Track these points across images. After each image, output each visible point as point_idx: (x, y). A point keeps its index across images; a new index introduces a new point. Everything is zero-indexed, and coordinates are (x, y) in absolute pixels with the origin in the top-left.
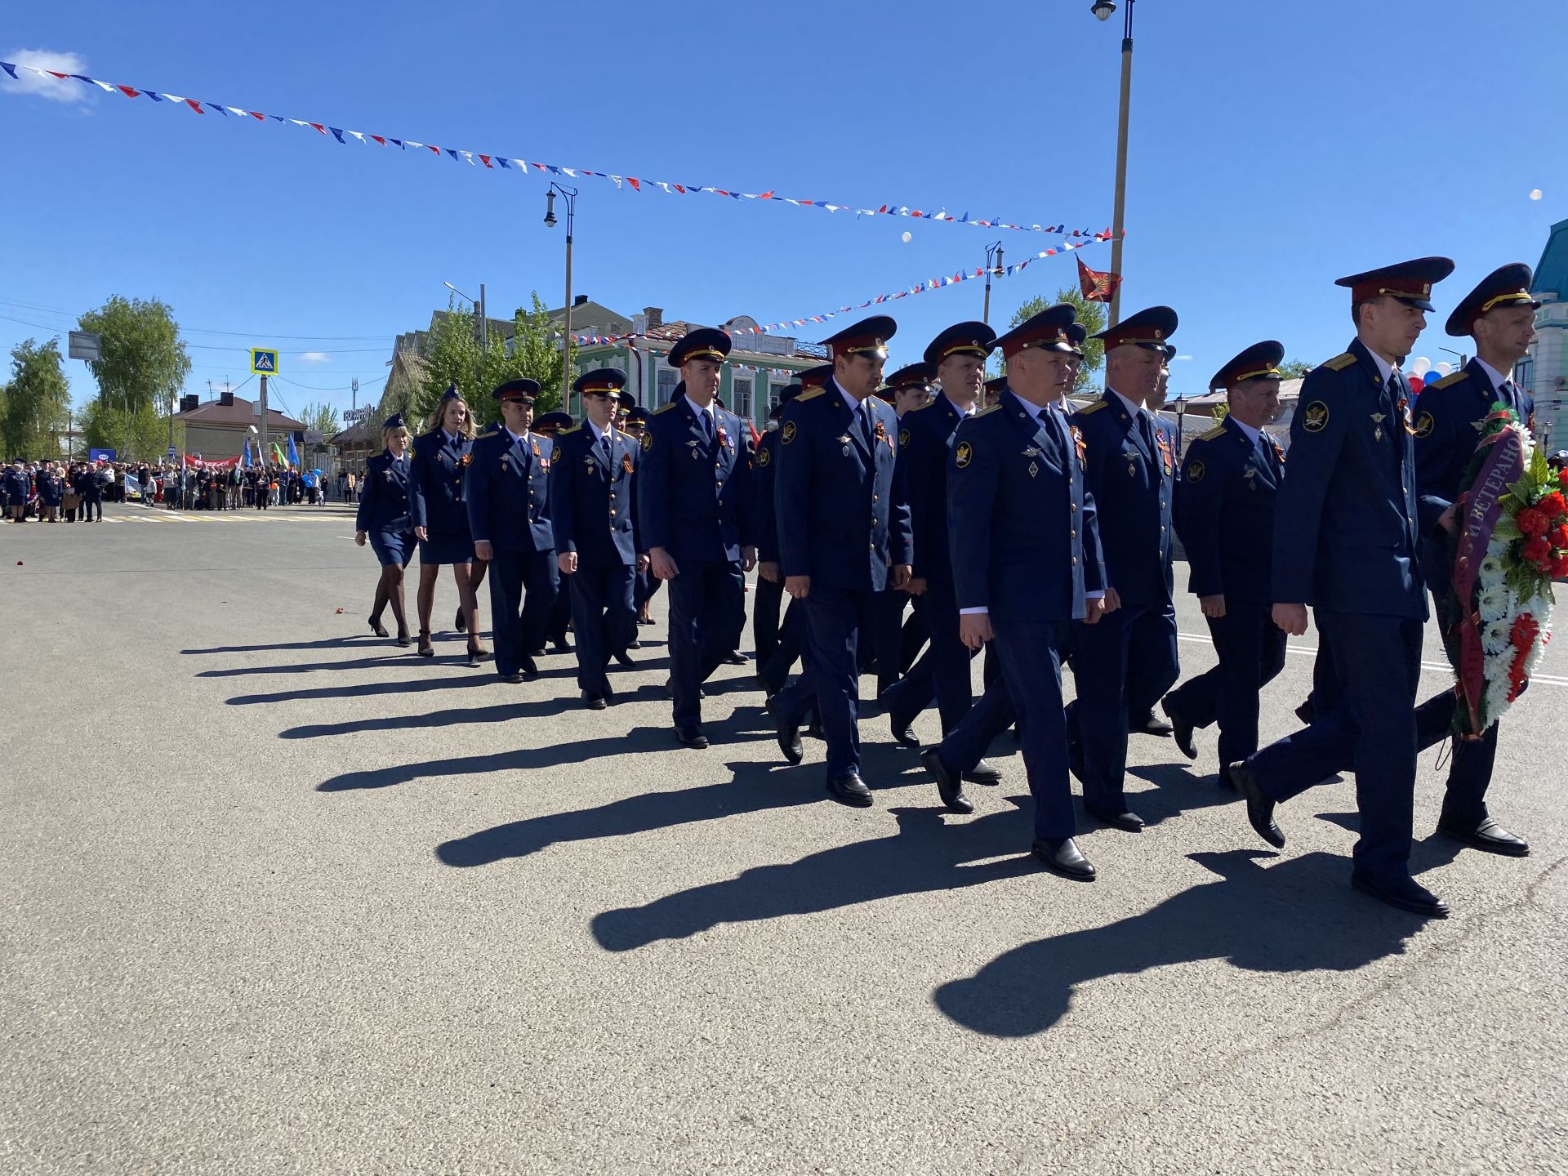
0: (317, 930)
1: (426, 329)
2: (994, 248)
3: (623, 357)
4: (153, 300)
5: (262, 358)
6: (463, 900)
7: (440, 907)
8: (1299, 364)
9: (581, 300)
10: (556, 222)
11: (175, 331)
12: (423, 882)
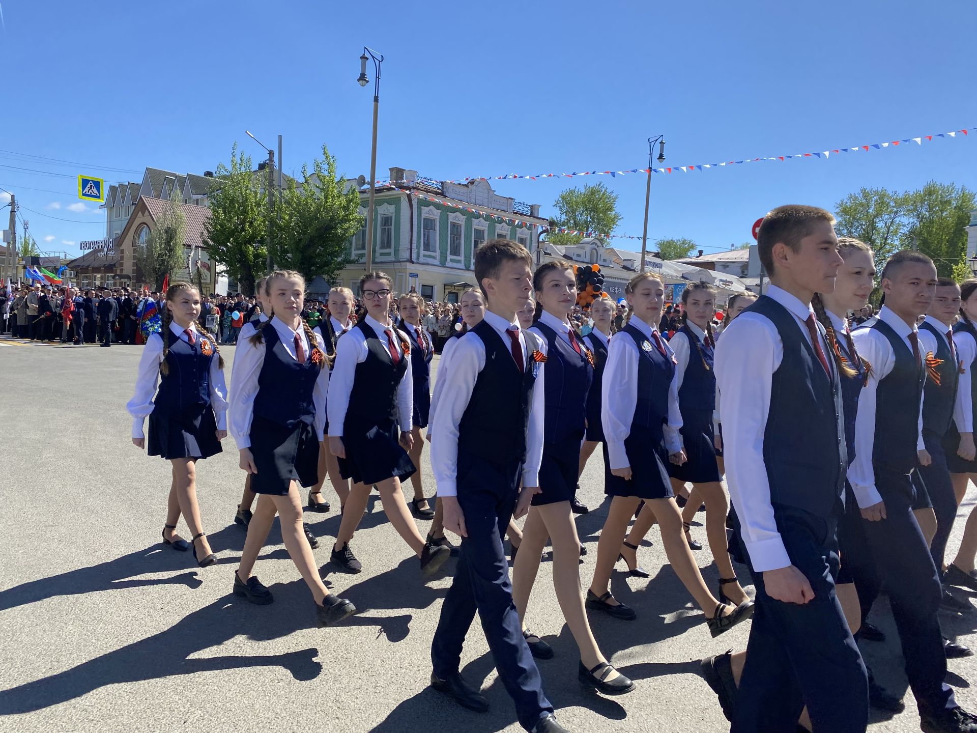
2: (656, 140)
10: (367, 82)
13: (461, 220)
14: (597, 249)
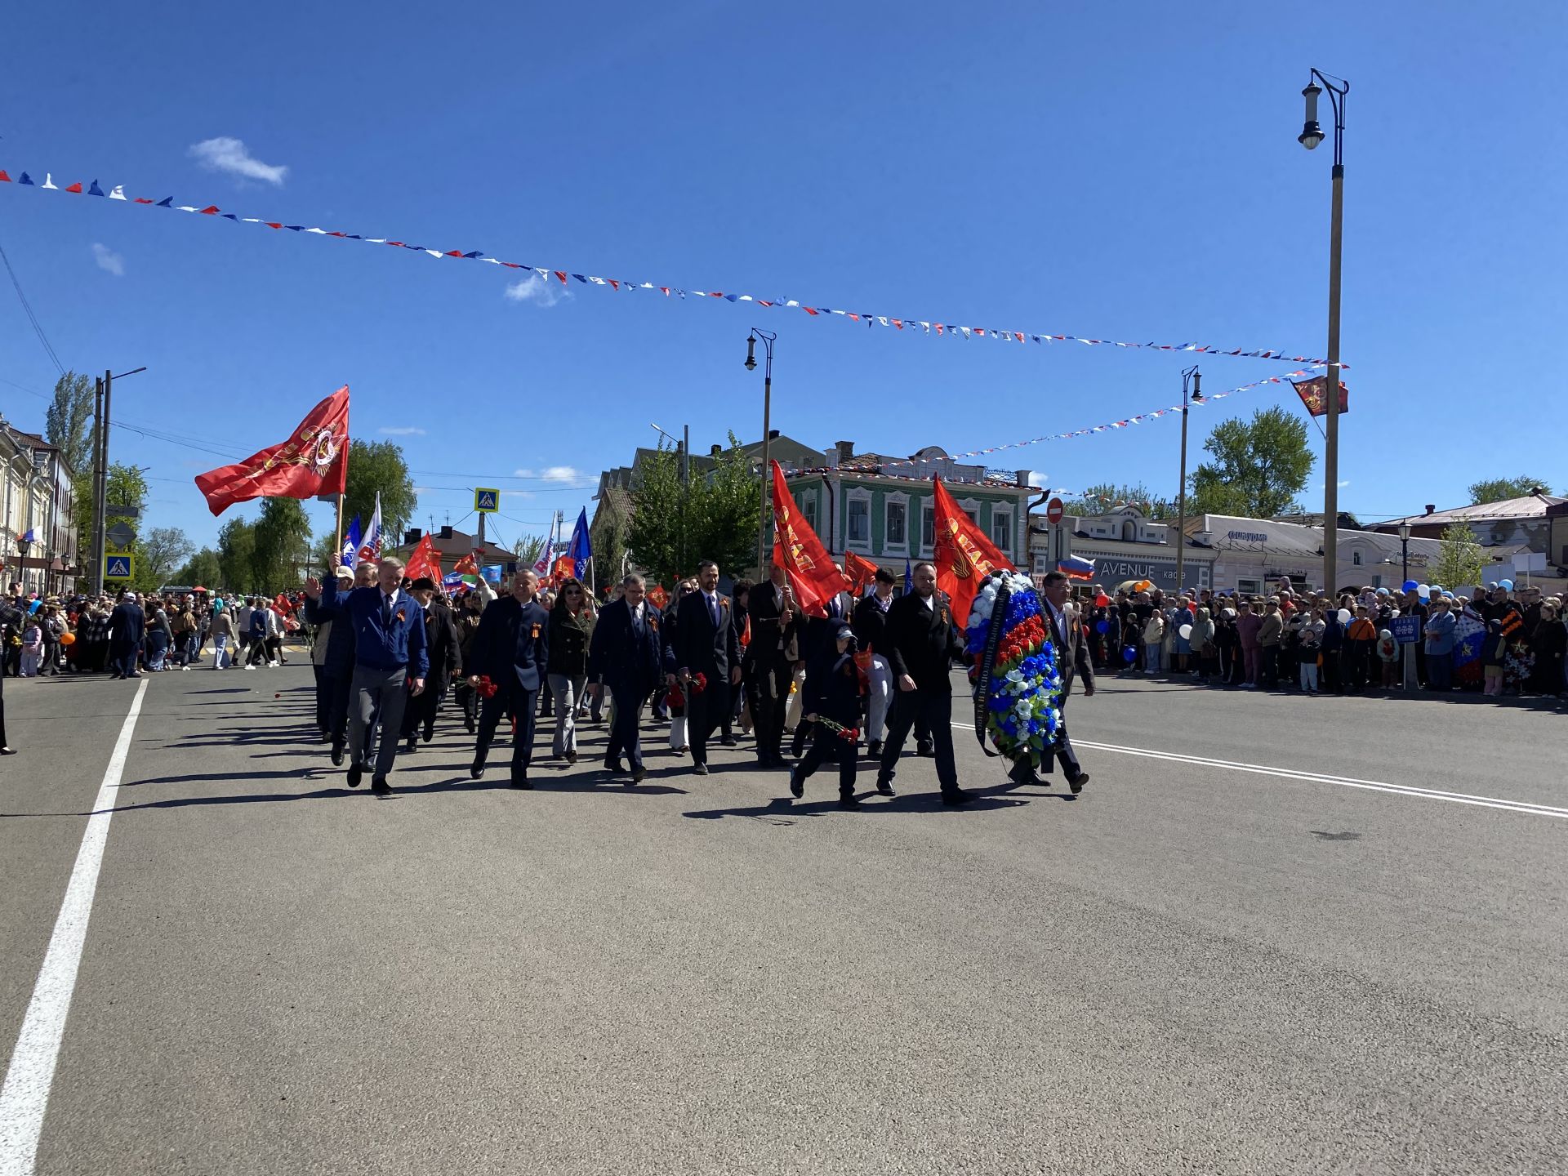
0: (643, 1131)
1: (631, 467)
2: (1191, 373)
3: (816, 490)
4: (386, 443)
5: (485, 497)
6: (777, 1103)
7: (757, 1111)
8: (1527, 481)
9: (775, 434)
10: (756, 365)
11: (404, 471)
12: (732, 1078)
13: (904, 499)
14: (1135, 520)
